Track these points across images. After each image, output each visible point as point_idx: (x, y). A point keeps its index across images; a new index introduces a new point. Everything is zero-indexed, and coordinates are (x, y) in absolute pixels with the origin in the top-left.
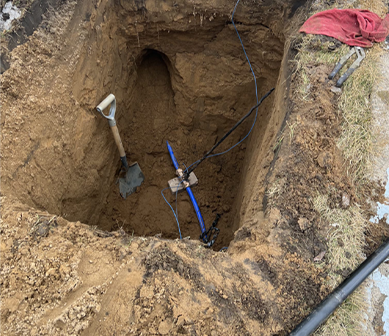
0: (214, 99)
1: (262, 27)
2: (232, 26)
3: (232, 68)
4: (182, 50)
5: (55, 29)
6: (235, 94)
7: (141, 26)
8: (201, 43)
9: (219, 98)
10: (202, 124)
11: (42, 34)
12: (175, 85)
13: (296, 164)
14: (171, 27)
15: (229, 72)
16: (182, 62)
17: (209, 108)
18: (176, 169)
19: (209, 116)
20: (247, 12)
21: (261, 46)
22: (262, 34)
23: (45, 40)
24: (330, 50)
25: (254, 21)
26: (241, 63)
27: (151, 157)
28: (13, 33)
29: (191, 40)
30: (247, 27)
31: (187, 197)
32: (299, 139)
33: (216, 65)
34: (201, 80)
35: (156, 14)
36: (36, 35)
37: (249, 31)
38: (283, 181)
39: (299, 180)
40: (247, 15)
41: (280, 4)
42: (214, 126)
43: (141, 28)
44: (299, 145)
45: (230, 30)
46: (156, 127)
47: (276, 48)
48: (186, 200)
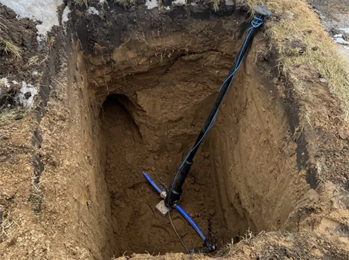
0: (176, 121)
1: (213, 52)
2: (186, 58)
3: (187, 92)
4: (141, 88)
5: (61, 96)
6: (193, 112)
7: (109, 76)
8: (156, 78)
9: (181, 119)
10: (169, 146)
11: (55, 103)
12: (138, 119)
13: (325, 143)
14: (136, 70)
15: (185, 96)
16: (143, 97)
17: (173, 130)
18: (159, 194)
19: (173, 137)
20: (201, 43)
21: (212, 67)
22: (213, 58)
23: (58, 107)
24: (301, 53)
25: (206, 48)
26: (194, 85)
27: (132, 190)
28: (38, 109)
29: (147, 78)
30: (200, 55)
31: (178, 215)
32: (318, 124)
33: (173, 92)
34: (162, 109)
35: (123, 63)
36: (50, 105)
37: (202, 58)
38: (323, 159)
39: (334, 154)
40: (200, 46)
41: (229, 30)
42: (179, 145)
43: (108, 78)
44: (320, 128)
45: (184, 61)
46: (129, 161)
47: (227, 65)
48: (178, 217)
